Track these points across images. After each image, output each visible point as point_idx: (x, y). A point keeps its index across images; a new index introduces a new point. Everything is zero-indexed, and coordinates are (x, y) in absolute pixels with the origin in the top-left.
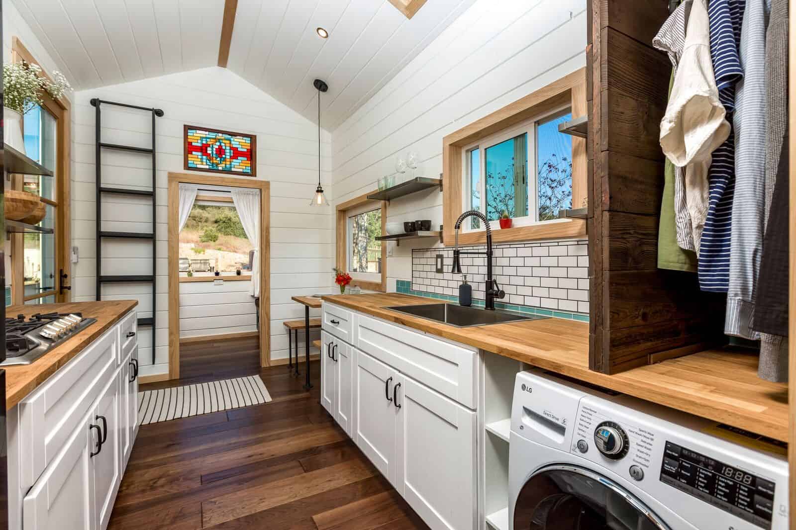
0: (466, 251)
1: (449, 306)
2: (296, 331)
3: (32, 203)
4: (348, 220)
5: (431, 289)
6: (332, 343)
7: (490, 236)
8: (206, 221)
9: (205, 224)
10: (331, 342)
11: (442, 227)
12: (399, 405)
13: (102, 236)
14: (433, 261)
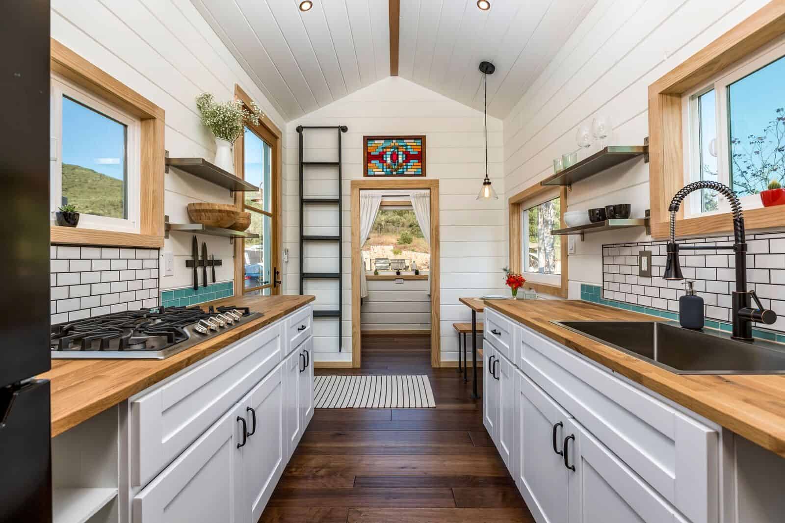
0: (692, 245)
1: (661, 326)
2: (465, 334)
3: (233, 213)
4: (522, 214)
5: (631, 299)
6: (494, 357)
7: (741, 221)
8: (403, 226)
9: (402, 228)
10: (492, 355)
11: (648, 213)
12: (573, 466)
13: (304, 240)
14: (635, 261)
